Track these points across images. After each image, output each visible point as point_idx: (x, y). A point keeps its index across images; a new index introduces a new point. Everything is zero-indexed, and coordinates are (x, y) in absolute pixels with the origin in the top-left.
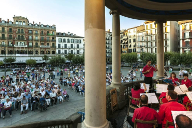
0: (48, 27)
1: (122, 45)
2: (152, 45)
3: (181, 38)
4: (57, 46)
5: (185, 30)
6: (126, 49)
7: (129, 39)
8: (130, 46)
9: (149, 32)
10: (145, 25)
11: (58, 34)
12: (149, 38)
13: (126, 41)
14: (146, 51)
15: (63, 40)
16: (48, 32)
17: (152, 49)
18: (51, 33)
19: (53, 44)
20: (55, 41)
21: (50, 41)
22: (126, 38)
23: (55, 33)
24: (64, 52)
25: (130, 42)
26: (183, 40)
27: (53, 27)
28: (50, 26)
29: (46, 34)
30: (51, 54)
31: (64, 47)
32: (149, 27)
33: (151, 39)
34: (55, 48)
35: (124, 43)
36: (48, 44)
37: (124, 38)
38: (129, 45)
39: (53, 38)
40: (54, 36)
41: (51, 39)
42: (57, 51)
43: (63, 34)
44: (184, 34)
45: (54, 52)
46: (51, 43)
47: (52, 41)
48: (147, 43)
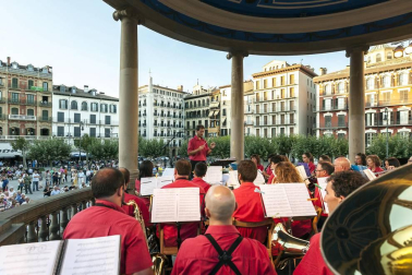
0: (30, 69)
1: (209, 120)
2: (266, 122)
3: (318, 109)
4: (55, 117)
5: (324, 94)
6: (215, 130)
7: (222, 107)
8: (225, 124)
9: (261, 96)
10: (255, 80)
11: (59, 88)
12: (261, 108)
13: (216, 113)
14: (255, 133)
15: (69, 104)
16: (31, 83)
17: (266, 130)
18: (40, 85)
19: (45, 113)
20: (50, 105)
21: (35, 104)
22: (217, 105)
23: (50, 87)
24: (72, 132)
25: (224, 114)
26: (322, 113)
27: (44, 71)
28: (35, 69)
29: (25, 87)
30: (38, 136)
31: (73, 121)
32: (261, 86)
33: (265, 110)
34: (51, 121)
35: (213, 117)
36: (31, 112)
37: (211, 105)
38: (222, 120)
39: (45, 98)
40: (47, 92)
41: (40, 99)
42: (54, 130)
43: (70, 89)
44: (323, 102)
45: (45, 132)
46: (40, 111)
47: (42, 105)
48: (258, 118)
